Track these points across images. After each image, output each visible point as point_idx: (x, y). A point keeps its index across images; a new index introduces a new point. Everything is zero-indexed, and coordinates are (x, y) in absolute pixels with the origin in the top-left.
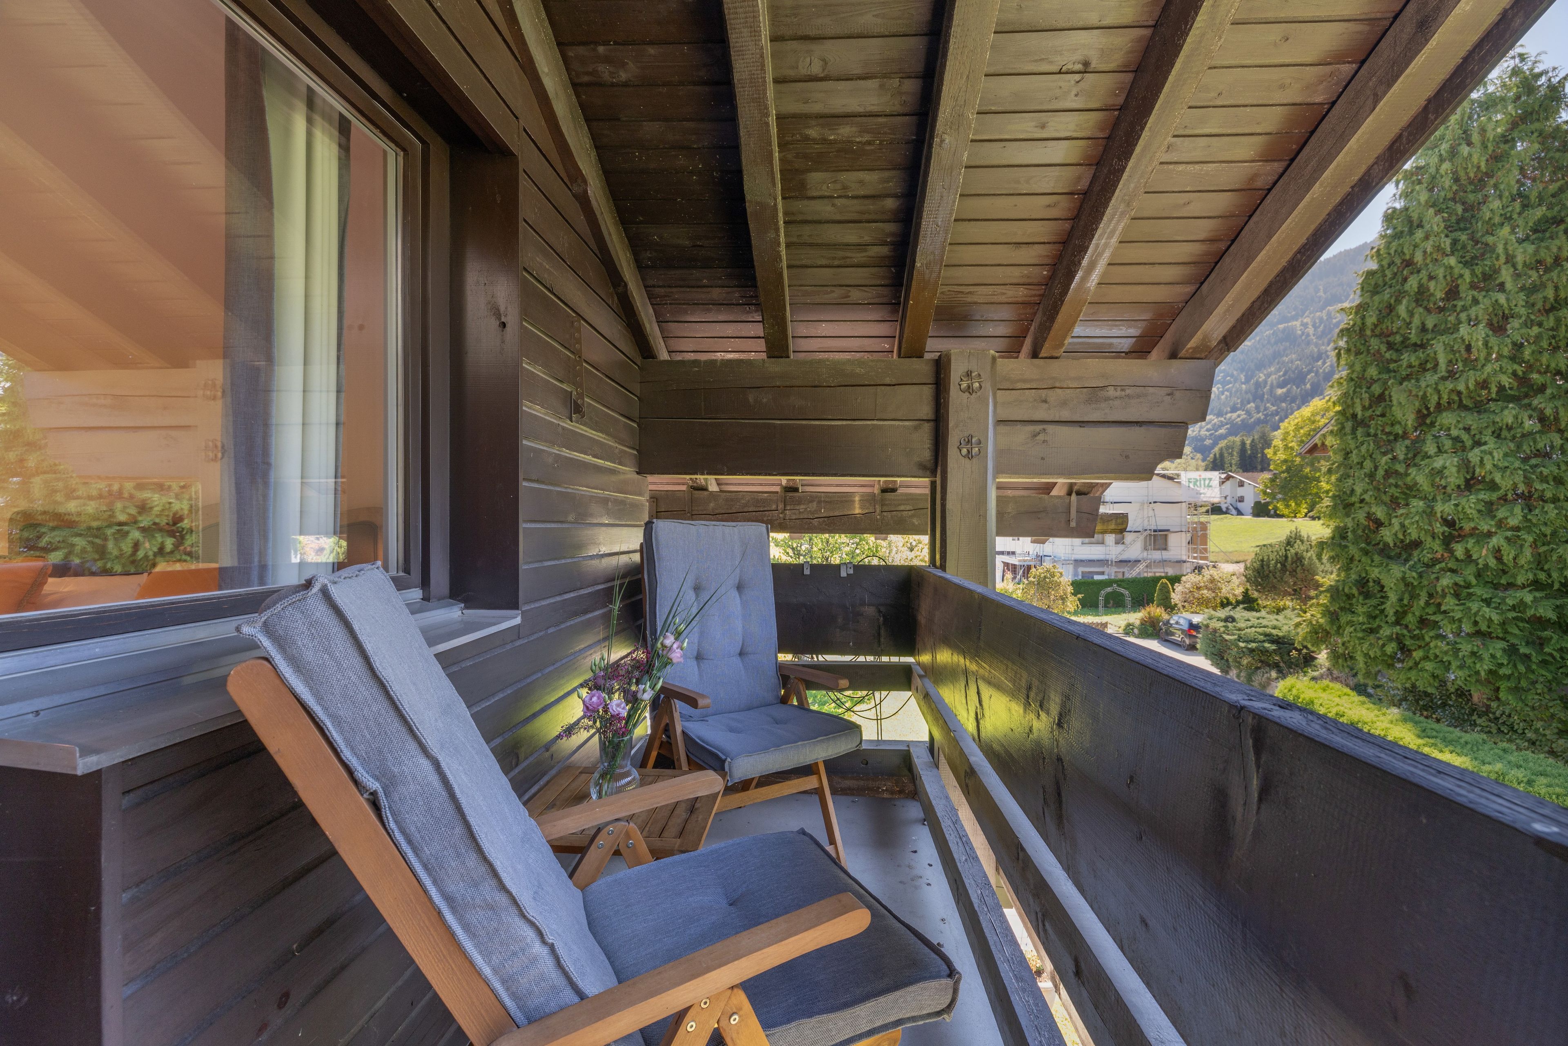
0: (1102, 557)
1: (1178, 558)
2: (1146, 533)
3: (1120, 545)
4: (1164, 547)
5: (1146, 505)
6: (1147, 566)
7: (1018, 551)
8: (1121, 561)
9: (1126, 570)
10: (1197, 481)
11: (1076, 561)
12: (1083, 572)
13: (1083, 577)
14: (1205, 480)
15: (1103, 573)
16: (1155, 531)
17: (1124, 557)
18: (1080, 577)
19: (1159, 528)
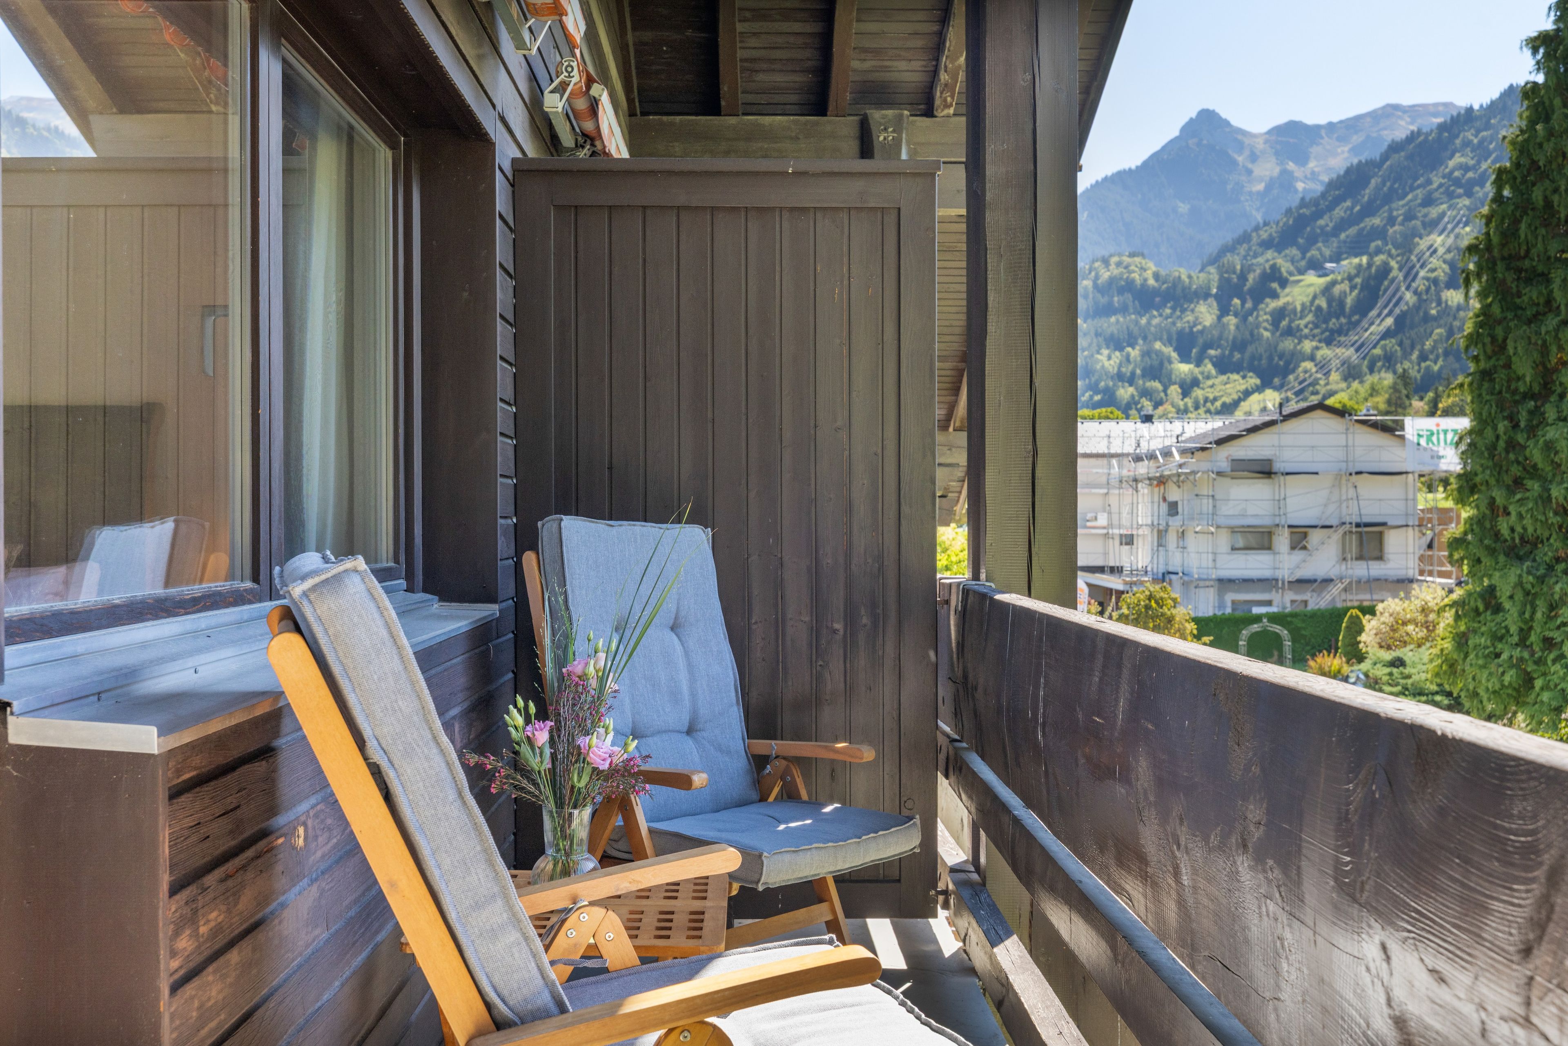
0: (1267, 573)
1: (1401, 574)
2: (1341, 531)
3: (1296, 552)
4: (1376, 553)
5: (1344, 478)
6: (1345, 590)
7: (1127, 567)
8: (1300, 581)
9: (1306, 596)
10: (1432, 434)
11: (1220, 581)
12: (1233, 602)
13: (1233, 610)
14: (1445, 432)
15: (1269, 603)
16: (1358, 525)
17: (1306, 572)
18: (1229, 610)
19: (1366, 520)
